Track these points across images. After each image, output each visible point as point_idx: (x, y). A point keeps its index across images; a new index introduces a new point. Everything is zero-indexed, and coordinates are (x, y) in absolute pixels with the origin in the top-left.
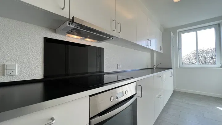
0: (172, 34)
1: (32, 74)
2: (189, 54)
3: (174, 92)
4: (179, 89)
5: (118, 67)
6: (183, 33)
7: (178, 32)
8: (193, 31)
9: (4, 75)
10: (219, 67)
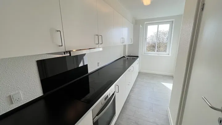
0: (141, 26)
1: (34, 95)
2: (153, 34)
3: (139, 73)
4: (142, 71)
5: (99, 64)
6: (150, 25)
7: (146, 24)
8: (156, 24)
9: (12, 103)
10: (167, 55)
